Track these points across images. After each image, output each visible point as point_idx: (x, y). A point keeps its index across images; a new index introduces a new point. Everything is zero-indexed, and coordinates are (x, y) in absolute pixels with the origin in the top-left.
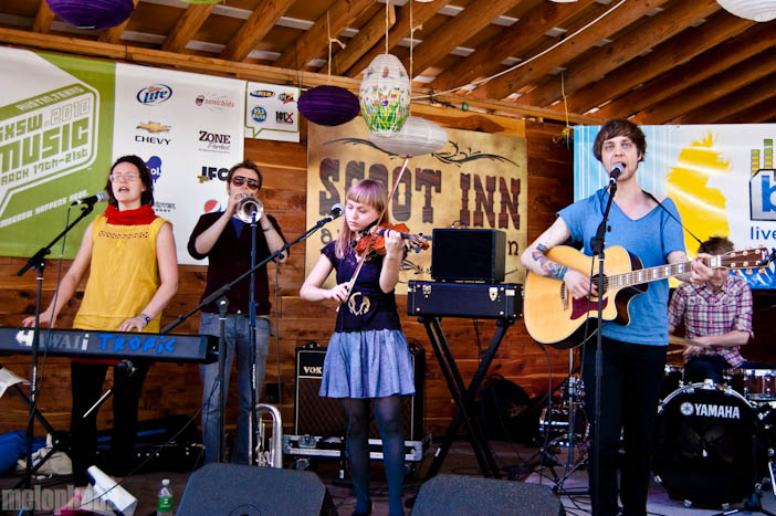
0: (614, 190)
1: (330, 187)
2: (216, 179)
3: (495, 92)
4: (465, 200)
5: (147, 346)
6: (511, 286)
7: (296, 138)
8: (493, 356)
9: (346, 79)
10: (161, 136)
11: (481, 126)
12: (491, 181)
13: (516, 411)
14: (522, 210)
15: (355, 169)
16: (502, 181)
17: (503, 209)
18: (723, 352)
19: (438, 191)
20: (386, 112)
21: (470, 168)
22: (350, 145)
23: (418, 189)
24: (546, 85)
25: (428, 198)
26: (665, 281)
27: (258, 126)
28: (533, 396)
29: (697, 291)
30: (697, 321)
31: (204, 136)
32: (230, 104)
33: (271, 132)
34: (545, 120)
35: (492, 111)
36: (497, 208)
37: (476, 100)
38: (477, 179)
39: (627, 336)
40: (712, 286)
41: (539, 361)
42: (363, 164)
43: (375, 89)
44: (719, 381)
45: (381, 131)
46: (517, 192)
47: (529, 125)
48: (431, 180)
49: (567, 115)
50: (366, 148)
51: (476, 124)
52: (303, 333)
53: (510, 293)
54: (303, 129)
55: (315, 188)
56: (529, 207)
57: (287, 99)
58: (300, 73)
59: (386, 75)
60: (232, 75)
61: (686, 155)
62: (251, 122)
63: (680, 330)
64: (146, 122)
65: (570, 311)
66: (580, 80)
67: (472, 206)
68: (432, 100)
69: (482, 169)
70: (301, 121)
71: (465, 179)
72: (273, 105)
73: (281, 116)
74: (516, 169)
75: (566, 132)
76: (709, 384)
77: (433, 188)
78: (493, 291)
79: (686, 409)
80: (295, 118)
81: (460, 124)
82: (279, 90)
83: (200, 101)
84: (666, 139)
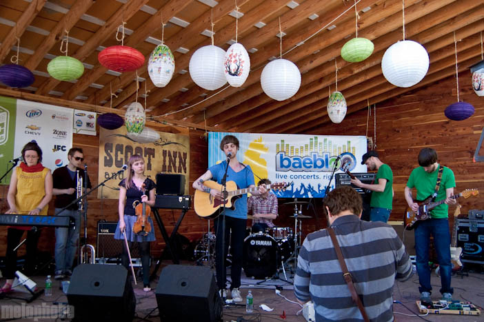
0: (229, 161)
1: (109, 155)
2: (60, 150)
3: (178, 117)
4: (164, 161)
5: (43, 221)
6: (187, 197)
7: (95, 134)
8: (179, 225)
9: (116, 109)
10: (37, 131)
11: (171, 131)
12: (175, 153)
13: (185, 247)
14: (187, 165)
15: (119, 148)
16: (180, 153)
17: (180, 165)
18: (267, 222)
19: (154, 157)
20: (137, 126)
21: (167, 148)
22: (118, 137)
23: (145, 156)
24: (198, 115)
25: (149, 160)
26: (246, 194)
27: (78, 128)
28: (191, 241)
29: (257, 199)
30: (257, 210)
31: (55, 132)
32: (67, 119)
33: (84, 131)
34: (197, 129)
35: (176, 124)
36: (177, 164)
37: (169, 120)
38: (169, 152)
39: (233, 215)
40: (262, 197)
41: (194, 227)
42: (122, 145)
43: (134, 116)
44: (264, 232)
45: (134, 133)
46: (185, 158)
47: (190, 131)
48: (150, 152)
49: (206, 127)
50: (124, 138)
51: (169, 129)
52: (97, 216)
53: (187, 199)
54: (98, 130)
55: (102, 155)
56: (190, 164)
57: (91, 117)
58: (97, 106)
59: (138, 111)
60: (68, 106)
61: (252, 145)
62: (76, 127)
63: (251, 213)
64: (30, 125)
65: (213, 204)
66: (212, 114)
67: (167, 164)
68: (151, 119)
69: (171, 149)
70: (97, 127)
71: (164, 152)
72: (85, 120)
73: (88, 124)
74: (185, 149)
75: (205, 134)
76: (261, 233)
77: (151, 156)
78: (180, 198)
79: (253, 242)
80: (95, 125)
81: (163, 129)
82: (88, 113)
83: (53, 117)
84: (245, 138)
